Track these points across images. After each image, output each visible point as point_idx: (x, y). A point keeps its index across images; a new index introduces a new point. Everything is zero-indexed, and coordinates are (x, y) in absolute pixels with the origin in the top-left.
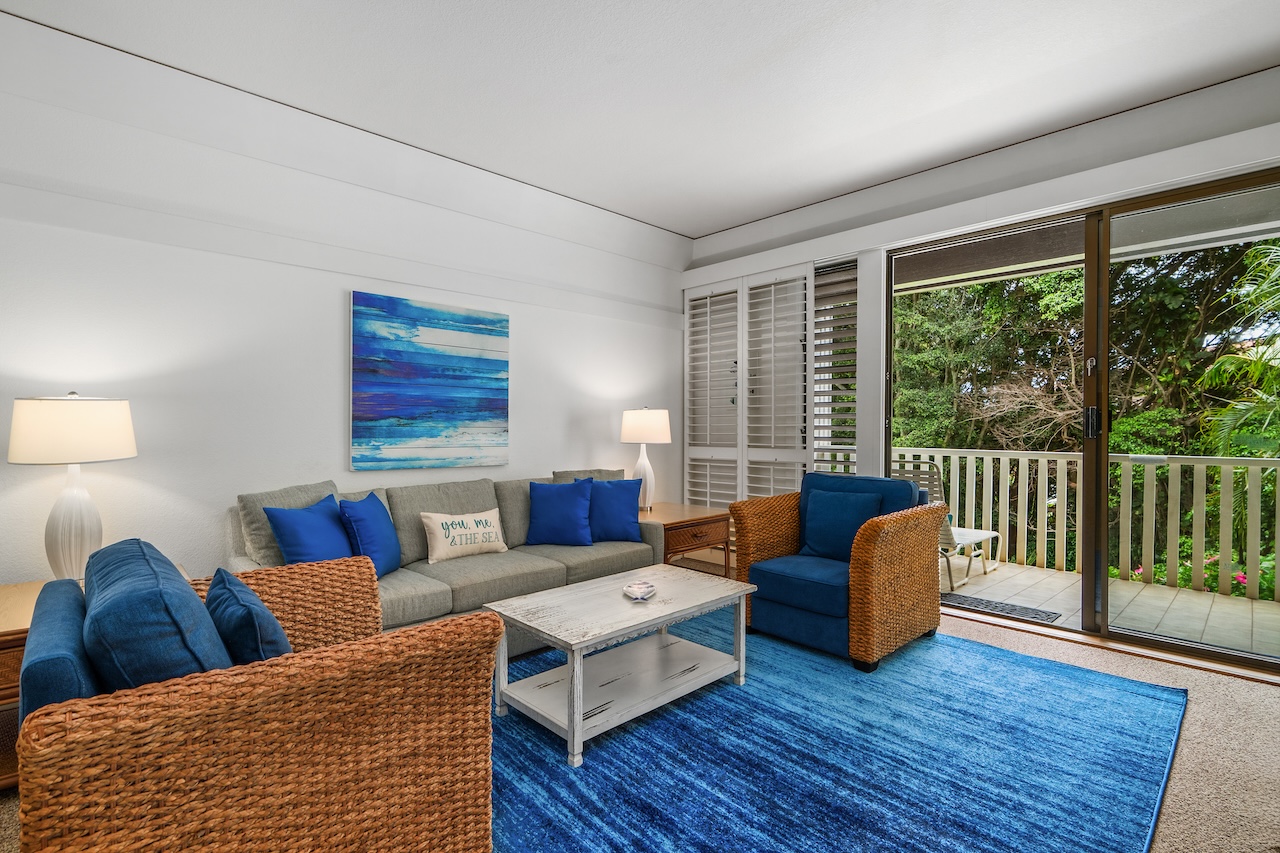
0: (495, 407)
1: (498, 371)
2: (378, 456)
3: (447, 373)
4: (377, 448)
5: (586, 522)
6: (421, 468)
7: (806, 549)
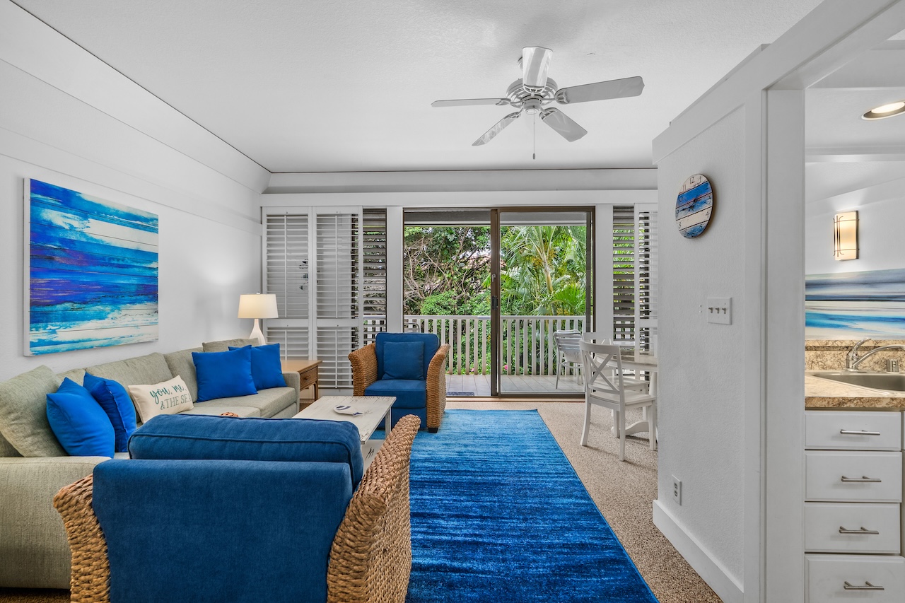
0: (149, 292)
1: (151, 262)
2: (54, 340)
3: (113, 262)
4: (54, 332)
5: (251, 378)
6: (92, 347)
7: (385, 376)
